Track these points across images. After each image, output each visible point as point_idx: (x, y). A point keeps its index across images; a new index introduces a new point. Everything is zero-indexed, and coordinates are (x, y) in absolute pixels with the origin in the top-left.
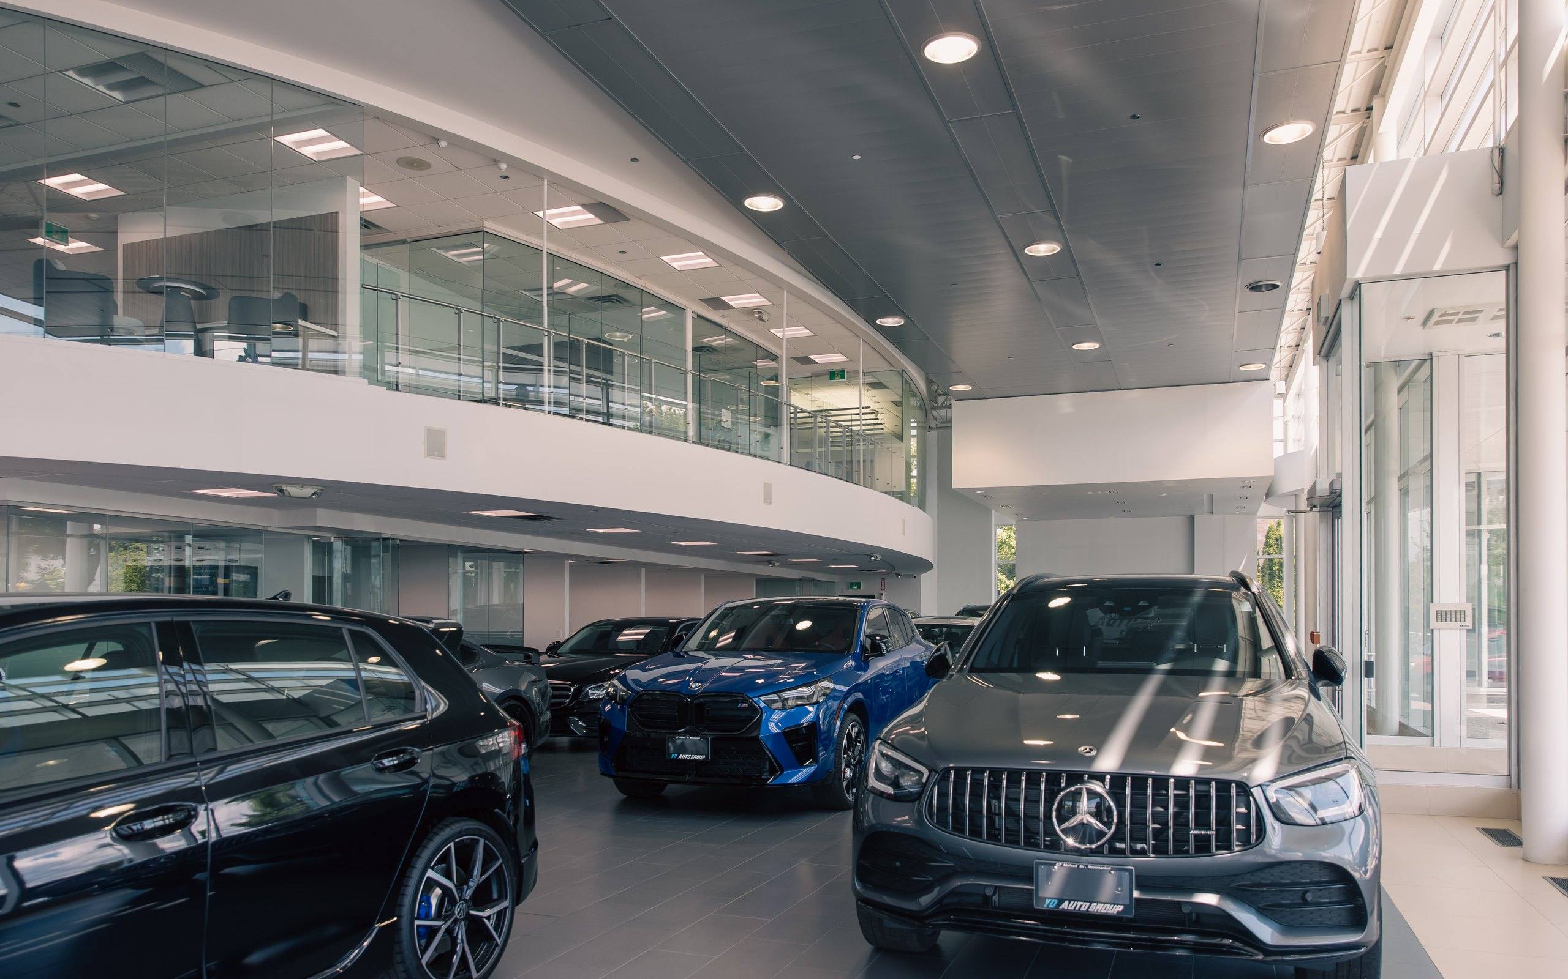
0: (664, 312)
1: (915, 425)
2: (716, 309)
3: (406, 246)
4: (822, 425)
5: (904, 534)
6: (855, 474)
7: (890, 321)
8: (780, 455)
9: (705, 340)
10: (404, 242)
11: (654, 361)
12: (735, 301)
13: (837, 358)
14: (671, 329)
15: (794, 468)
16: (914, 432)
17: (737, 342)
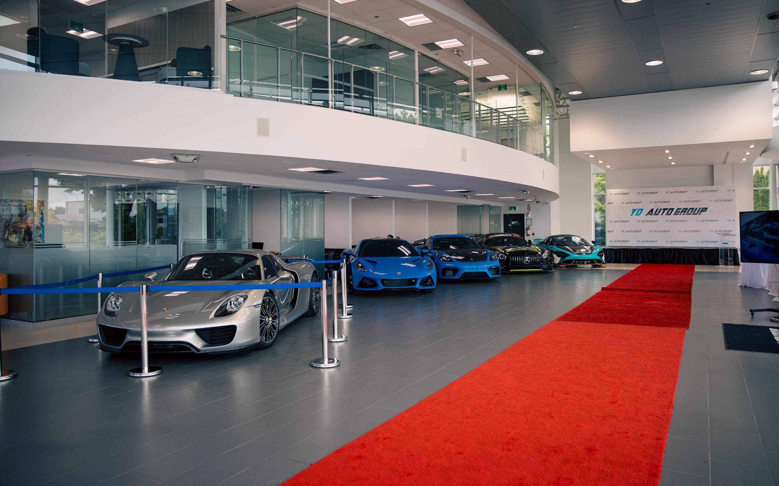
0: (402, 54)
1: (548, 117)
2: (432, 50)
3: (256, 20)
4: (495, 118)
5: (544, 178)
6: (515, 143)
7: (535, 52)
8: (471, 132)
9: (426, 70)
10: (254, 18)
11: (395, 77)
12: (443, 44)
13: (503, 77)
14: (406, 64)
15: (480, 139)
16: (548, 122)
17: (444, 70)
